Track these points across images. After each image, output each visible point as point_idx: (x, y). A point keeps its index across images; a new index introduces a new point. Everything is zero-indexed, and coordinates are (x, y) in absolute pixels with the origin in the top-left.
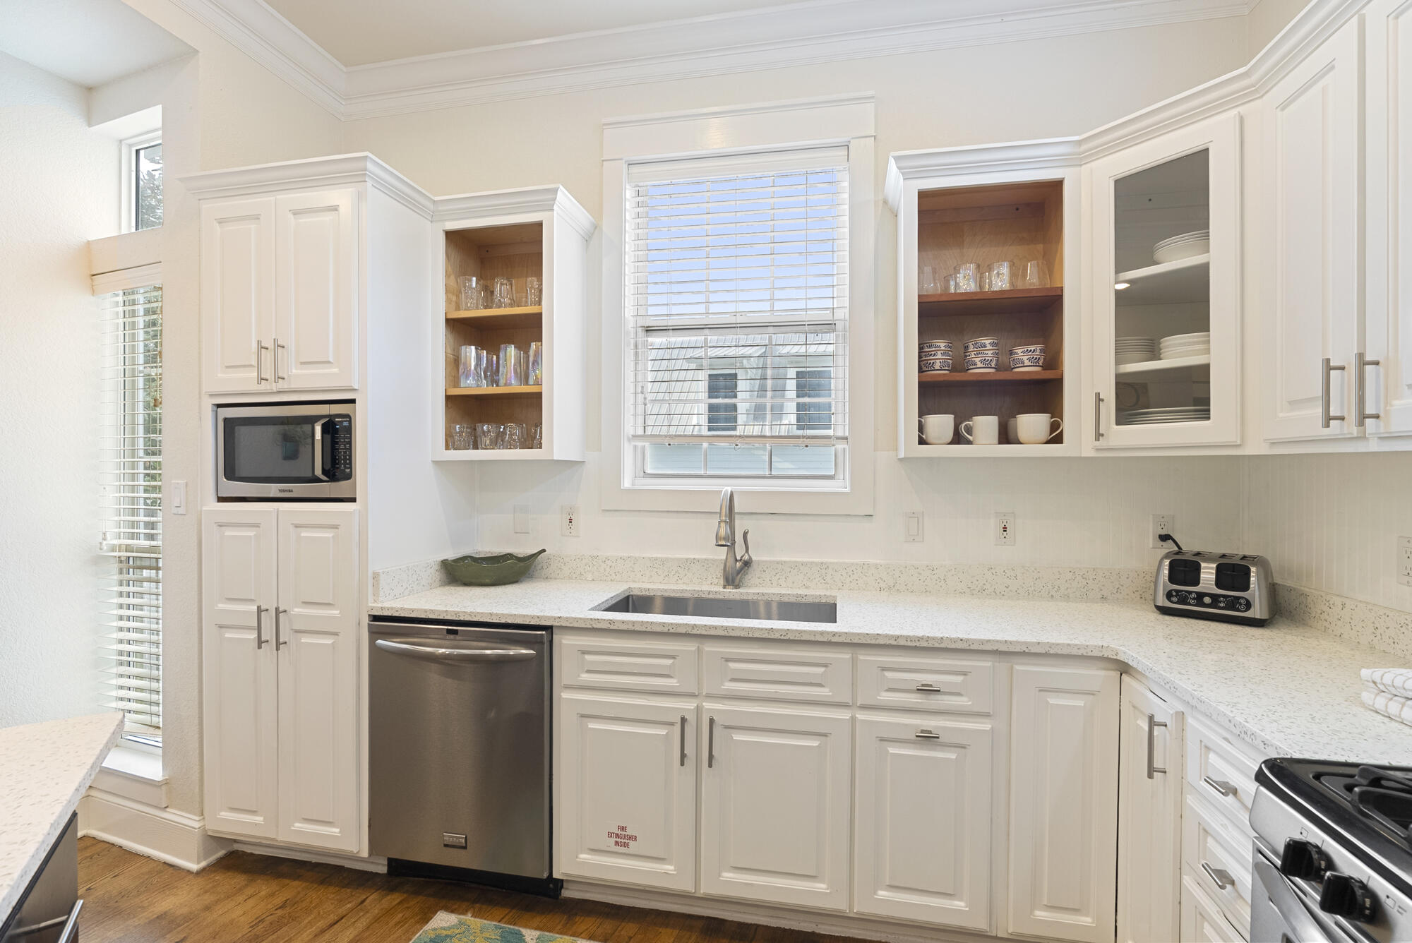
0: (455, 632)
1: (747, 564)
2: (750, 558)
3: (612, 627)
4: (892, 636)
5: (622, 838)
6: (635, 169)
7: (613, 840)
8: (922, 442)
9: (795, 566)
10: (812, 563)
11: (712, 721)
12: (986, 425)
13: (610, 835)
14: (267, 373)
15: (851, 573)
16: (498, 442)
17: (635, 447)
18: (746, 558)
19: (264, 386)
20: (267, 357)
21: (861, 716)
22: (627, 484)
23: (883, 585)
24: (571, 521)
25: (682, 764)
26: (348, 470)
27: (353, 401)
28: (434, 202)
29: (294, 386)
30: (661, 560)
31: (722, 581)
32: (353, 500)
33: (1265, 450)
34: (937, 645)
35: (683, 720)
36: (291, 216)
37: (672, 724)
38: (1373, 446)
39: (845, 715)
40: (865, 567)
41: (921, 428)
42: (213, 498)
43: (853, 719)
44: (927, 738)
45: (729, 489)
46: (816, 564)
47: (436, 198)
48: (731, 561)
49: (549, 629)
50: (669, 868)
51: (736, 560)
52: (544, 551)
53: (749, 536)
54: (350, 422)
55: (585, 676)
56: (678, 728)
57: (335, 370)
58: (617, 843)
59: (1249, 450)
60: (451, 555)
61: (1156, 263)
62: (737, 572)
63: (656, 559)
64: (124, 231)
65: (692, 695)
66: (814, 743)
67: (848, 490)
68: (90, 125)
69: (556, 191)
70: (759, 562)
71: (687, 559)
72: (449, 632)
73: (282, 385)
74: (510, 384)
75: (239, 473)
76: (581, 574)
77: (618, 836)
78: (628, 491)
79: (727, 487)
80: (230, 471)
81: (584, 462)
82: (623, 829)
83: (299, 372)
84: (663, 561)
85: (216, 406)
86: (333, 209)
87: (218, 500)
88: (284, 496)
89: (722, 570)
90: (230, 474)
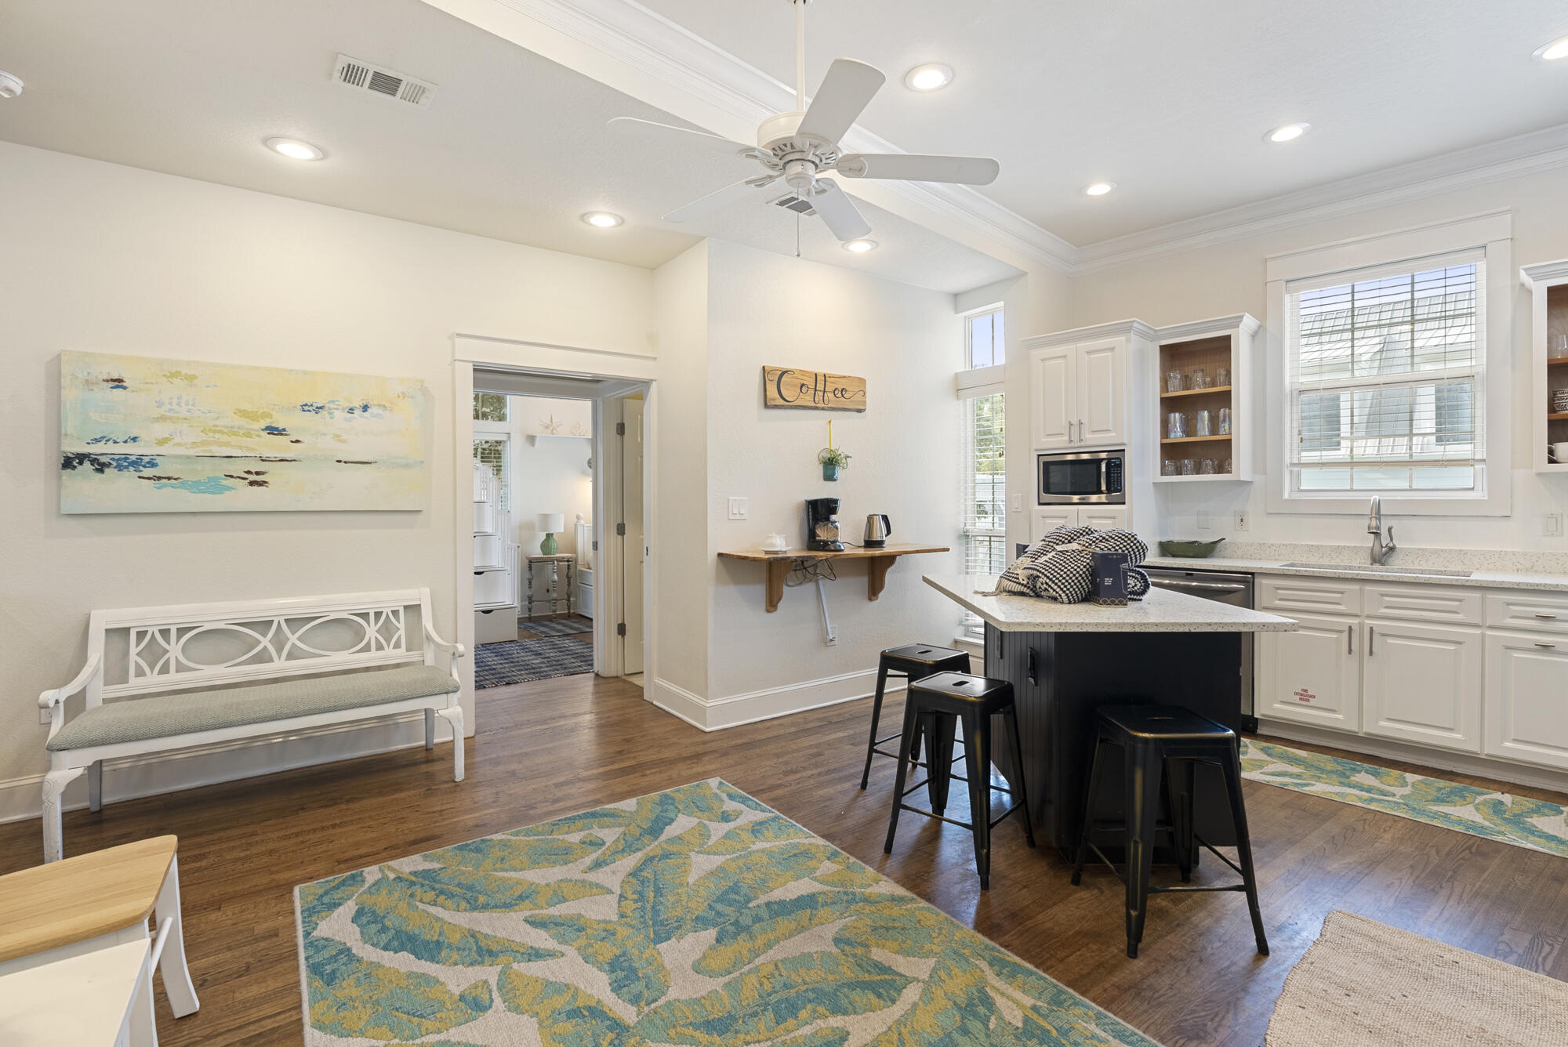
0: (1192, 574)
1: (1392, 549)
2: (1394, 545)
3: (1297, 574)
4: (1515, 583)
5: (1305, 696)
6: (1291, 285)
7: (1298, 697)
8: (1551, 461)
9: (1436, 551)
10: (1451, 550)
11: (1371, 629)
13: (1296, 694)
14: (1075, 437)
15: (1488, 558)
16: (1198, 470)
17: (1291, 471)
18: (1391, 545)
19: (1072, 445)
20: (1075, 430)
21: (1489, 632)
22: (1286, 496)
23: (1519, 566)
24: (1242, 520)
25: (1350, 653)
26: (1119, 488)
27: (1124, 450)
28: (1156, 331)
29: (1088, 443)
30: (1317, 546)
31: (1369, 561)
32: (1124, 503)
34: (1553, 589)
35: (1350, 628)
36: (1086, 354)
37: (1341, 632)
39: (1478, 631)
40: (1503, 553)
41: (1551, 452)
42: (1037, 503)
43: (1483, 636)
44: (1546, 648)
45: (1378, 498)
46: (1455, 551)
47: (1158, 329)
48: (1377, 548)
49: (1252, 574)
50: (1340, 717)
51: (1382, 547)
52: (1224, 539)
53: (1393, 530)
54: (1121, 461)
55: (1277, 602)
56: (1345, 635)
57: (1114, 434)
58: (1301, 699)
60: (1164, 540)
62: (1383, 555)
63: (1312, 546)
64: (967, 369)
65: (1357, 616)
66: (1452, 647)
67: (1486, 498)
68: (956, 313)
69: (1242, 317)
70: (1402, 549)
71: (1339, 546)
72: (1187, 574)
73: (1083, 444)
74: (1204, 433)
75: (1052, 491)
76: (1251, 555)
77: (1301, 695)
78: (1286, 500)
79: (1376, 497)
80: (1047, 489)
81: (1252, 482)
82: (1306, 691)
83: (1090, 436)
85: (1039, 456)
86: (1112, 349)
87: (1040, 504)
88: (1082, 501)
89: (1370, 552)
90: (1047, 490)
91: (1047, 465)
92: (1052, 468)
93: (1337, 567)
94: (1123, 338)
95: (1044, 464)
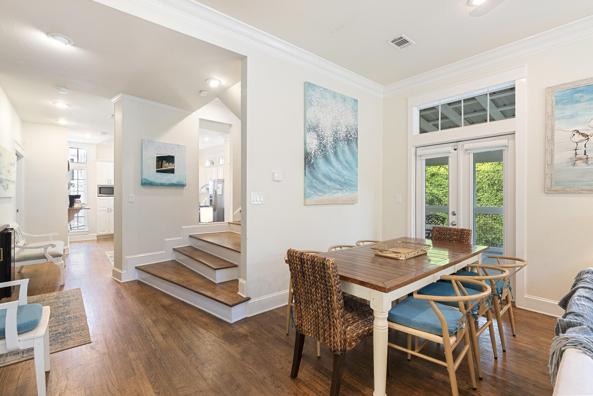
85: (98, 186)
87: (98, 196)
88: (109, 196)
90: (100, 193)
91: (100, 188)
95: (100, 187)
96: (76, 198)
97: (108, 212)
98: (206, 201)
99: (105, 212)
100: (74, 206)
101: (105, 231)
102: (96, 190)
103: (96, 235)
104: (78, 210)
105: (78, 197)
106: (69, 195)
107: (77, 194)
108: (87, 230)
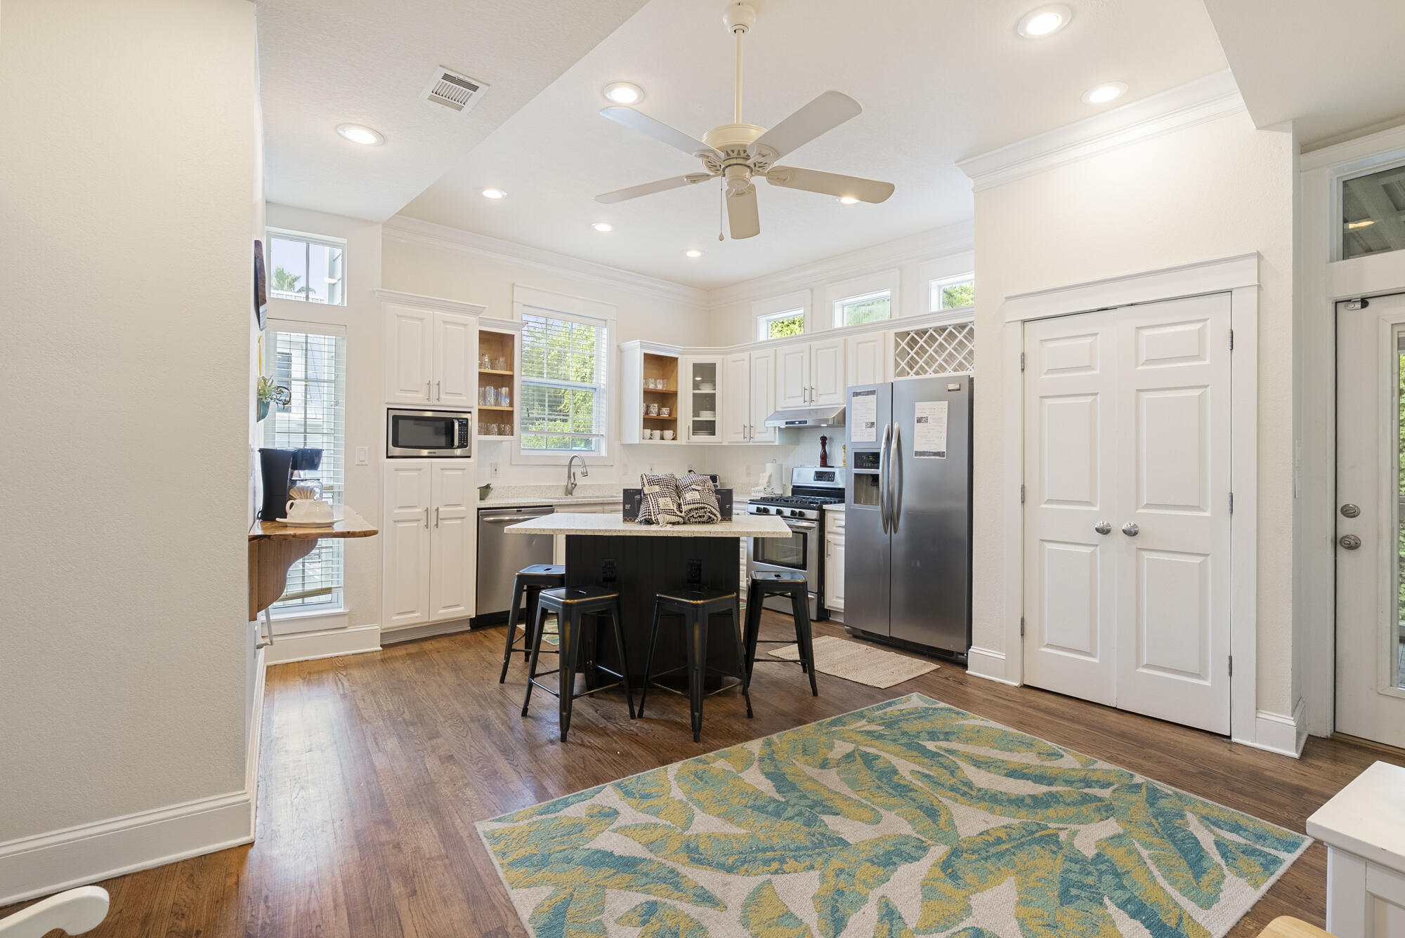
0: (520, 511)
1: (575, 486)
2: (578, 484)
8: (642, 438)
12: (657, 433)
14: (434, 395)
19: (431, 403)
20: (434, 390)
24: (496, 470)
26: (467, 444)
27: (471, 412)
29: (444, 403)
32: (469, 457)
33: (726, 444)
36: (442, 323)
38: (751, 444)
40: (612, 485)
41: (642, 433)
42: (385, 456)
48: (567, 485)
51: (572, 484)
52: (489, 484)
54: (467, 421)
57: (465, 398)
59: (724, 444)
61: (699, 389)
62: (572, 489)
63: (537, 486)
67: (606, 456)
71: (550, 485)
72: (518, 511)
73: (439, 403)
75: (400, 444)
76: (503, 495)
78: (522, 455)
79: (571, 455)
80: (396, 442)
83: (444, 396)
84: (540, 486)
85: (388, 409)
86: (465, 325)
87: (388, 457)
88: (430, 455)
89: (565, 488)
90: (396, 444)
91: (396, 419)
92: (401, 422)
93: (585, 498)
94: (475, 319)
95: (395, 417)
96: (296, 467)
97: (427, 526)
98: (770, 476)
99: (415, 524)
100: (285, 516)
101: (412, 612)
102: (380, 430)
103: (376, 628)
104: (304, 544)
105: (309, 459)
106: (261, 450)
107: (301, 446)
108: (341, 610)
